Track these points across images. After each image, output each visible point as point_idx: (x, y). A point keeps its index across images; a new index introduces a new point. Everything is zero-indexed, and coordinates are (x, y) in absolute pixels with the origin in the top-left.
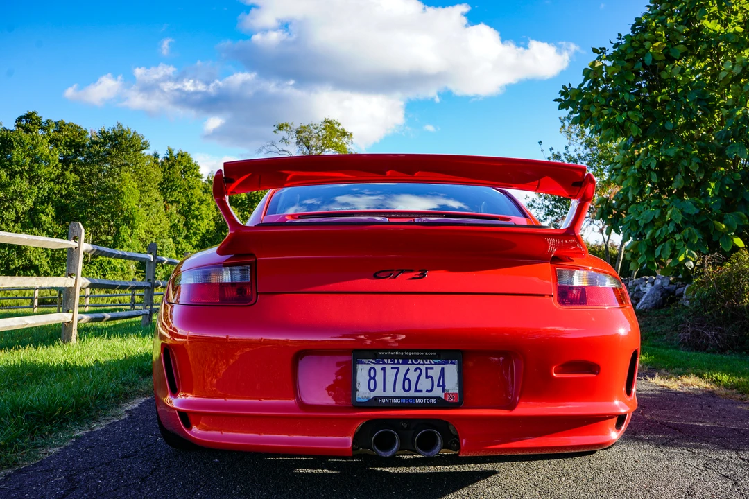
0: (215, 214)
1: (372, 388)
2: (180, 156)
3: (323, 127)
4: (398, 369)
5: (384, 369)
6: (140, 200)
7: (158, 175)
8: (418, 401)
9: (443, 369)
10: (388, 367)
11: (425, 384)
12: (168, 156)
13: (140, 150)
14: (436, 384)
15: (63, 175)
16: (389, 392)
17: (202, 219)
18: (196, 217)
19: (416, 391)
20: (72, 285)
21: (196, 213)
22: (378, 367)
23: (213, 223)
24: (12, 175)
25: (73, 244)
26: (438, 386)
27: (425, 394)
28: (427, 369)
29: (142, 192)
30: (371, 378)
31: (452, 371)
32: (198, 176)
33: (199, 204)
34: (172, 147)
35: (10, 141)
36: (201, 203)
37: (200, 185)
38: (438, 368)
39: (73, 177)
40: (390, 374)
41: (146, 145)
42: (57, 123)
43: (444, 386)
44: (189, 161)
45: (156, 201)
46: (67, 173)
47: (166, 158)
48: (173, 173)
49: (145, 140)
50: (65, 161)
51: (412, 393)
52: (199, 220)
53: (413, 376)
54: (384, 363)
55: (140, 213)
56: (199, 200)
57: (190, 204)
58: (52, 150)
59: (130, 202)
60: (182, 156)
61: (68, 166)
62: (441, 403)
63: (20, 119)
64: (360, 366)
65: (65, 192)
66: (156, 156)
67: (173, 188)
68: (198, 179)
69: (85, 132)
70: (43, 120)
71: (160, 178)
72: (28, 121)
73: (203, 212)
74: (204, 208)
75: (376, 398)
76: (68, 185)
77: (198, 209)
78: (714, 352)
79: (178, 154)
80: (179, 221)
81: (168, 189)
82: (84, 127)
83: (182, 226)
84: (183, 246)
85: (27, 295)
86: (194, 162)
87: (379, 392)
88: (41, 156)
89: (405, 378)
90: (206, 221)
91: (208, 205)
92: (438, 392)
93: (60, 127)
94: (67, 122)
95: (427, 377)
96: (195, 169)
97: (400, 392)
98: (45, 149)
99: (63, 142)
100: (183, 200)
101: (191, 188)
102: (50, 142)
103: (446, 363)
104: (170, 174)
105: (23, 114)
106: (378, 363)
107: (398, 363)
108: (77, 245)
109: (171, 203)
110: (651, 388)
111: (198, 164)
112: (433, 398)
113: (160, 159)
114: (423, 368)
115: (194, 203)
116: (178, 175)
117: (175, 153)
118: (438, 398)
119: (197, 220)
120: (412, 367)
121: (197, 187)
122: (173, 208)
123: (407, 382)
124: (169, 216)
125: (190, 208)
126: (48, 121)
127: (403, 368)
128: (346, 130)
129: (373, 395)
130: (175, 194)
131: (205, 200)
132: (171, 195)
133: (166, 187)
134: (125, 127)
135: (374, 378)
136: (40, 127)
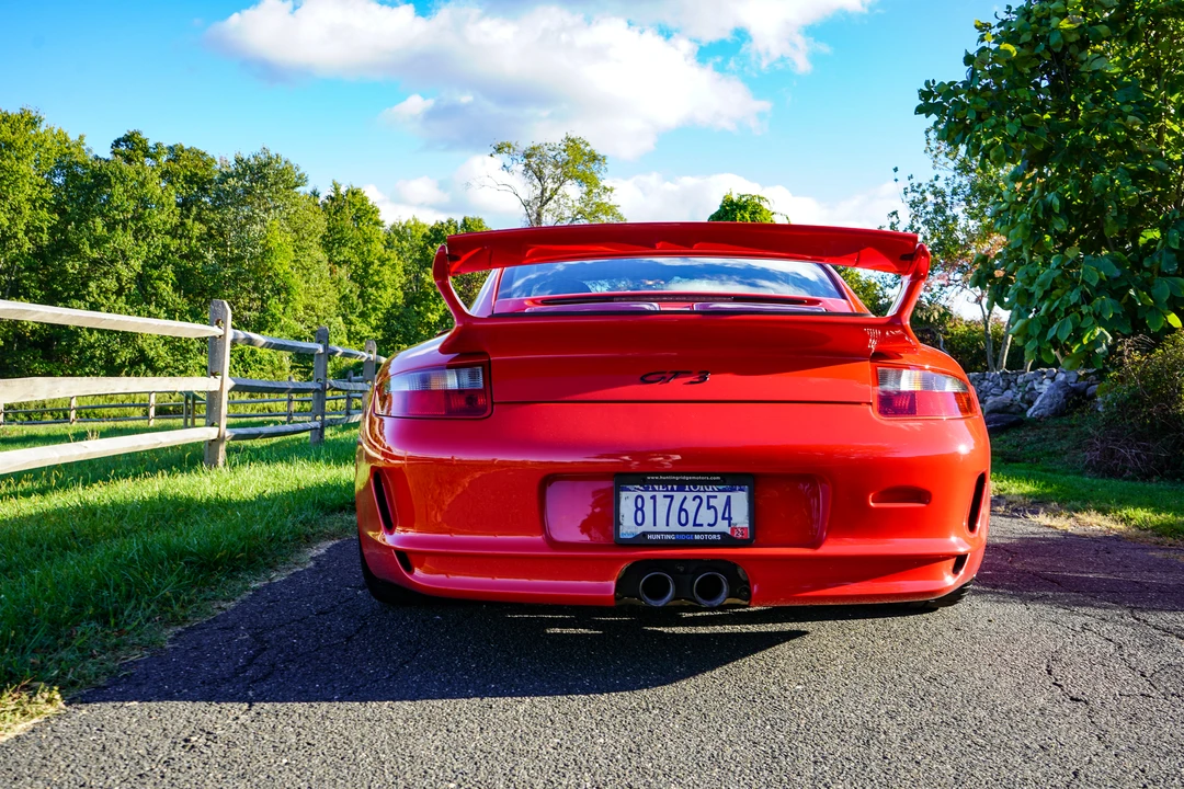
0: (403, 280)
1: (639, 521)
2: (350, 194)
3: (563, 147)
4: (672, 497)
5: (654, 498)
6: (296, 262)
7: (320, 224)
8: (697, 537)
9: (729, 497)
10: (659, 495)
11: (706, 516)
12: (333, 195)
13: (293, 188)
14: (720, 516)
15: (183, 224)
16: (661, 526)
17: (385, 287)
18: (375, 285)
19: (695, 525)
20: (218, 389)
21: (376, 278)
22: (647, 495)
23: (400, 293)
24: (111, 227)
25: (215, 331)
26: (723, 518)
27: (706, 529)
28: (708, 497)
29: (299, 249)
30: (638, 509)
31: (740, 500)
32: (377, 223)
33: (380, 266)
34: (338, 181)
35: (106, 175)
36: (382, 263)
37: (381, 237)
38: (722, 497)
39: (198, 229)
40: (662, 503)
41: (302, 180)
42: (171, 149)
43: (730, 519)
44: (364, 200)
45: (318, 262)
46: (189, 222)
47: (330, 198)
48: (342, 219)
49: (300, 172)
50: (185, 205)
51: (690, 528)
52: (380, 289)
53: (691, 506)
54: (654, 490)
55: (297, 281)
56: (379, 259)
57: (367, 265)
58: (166, 188)
59: (282, 264)
60: (354, 194)
61: (189, 210)
62: (727, 540)
63: (117, 143)
64: (623, 495)
65: (185, 250)
66: (315, 194)
67: (342, 242)
68: (377, 227)
69: (213, 160)
70: (151, 144)
71: (322, 229)
72: (130, 146)
73: (386, 277)
74: (386, 271)
75: (644, 534)
76: (191, 239)
77: (378, 272)
78: (1134, 479)
79: (348, 191)
80: (351, 291)
81: (334, 244)
82: (210, 153)
83: (355, 298)
84: (358, 328)
85: (137, 402)
86: (370, 203)
87: (648, 526)
88: (151, 197)
89: (681, 509)
90: (390, 290)
91: (393, 266)
92: (723, 526)
93: (176, 153)
94: (186, 147)
95: (709, 507)
96: (373, 212)
97: (675, 527)
98: (156, 187)
99: (181, 177)
100: (356, 259)
101: (368, 241)
102: (163, 176)
103: (732, 490)
104: (337, 220)
105: (122, 136)
106: (647, 490)
107: (672, 490)
108: (221, 332)
109: (339, 264)
110: (1031, 529)
111: (378, 205)
112: (716, 533)
113: (322, 198)
114: (704, 496)
115: (373, 263)
116: (349, 223)
117: (343, 190)
118: (723, 534)
119: (378, 288)
120: (690, 495)
121: (376, 240)
122: (343, 272)
123: (683, 514)
124: (337, 283)
125: (366, 271)
126: (157, 145)
127: (679, 496)
128: (597, 153)
129: (640, 530)
130: (346, 251)
131: (388, 260)
132: (339, 253)
133: (331, 242)
134: (272, 153)
135: (641, 509)
136: (147, 154)
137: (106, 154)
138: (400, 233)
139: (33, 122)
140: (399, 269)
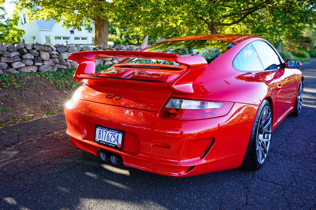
1: (99, 137)
4: (106, 132)
5: (103, 131)
8: (110, 145)
9: (118, 135)
10: (104, 131)
11: (113, 139)
16: (103, 140)
19: (110, 141)
22: (102, 130)
26: (117, 141)
27: (112, 143)
28: (114, 134)
30: (99, 134)
31: (120, 136)
38: (117, 134)
40: (104, 133)
43: (118, 141)
53: (110, 135)
54: (103, 129)
62: (116, 147)
64: (97, 129)
75: (100, 141)
87: (101, 139)
92: (116, 143)
95: (114, 137)
97: (106, 141)
103: (119, 133)
107: (107, 130)
112: (114, 145)
114: (113, 133)
120: (110, 132)
123: (108, 137)
127: (108, 132)
129: (99, 139)
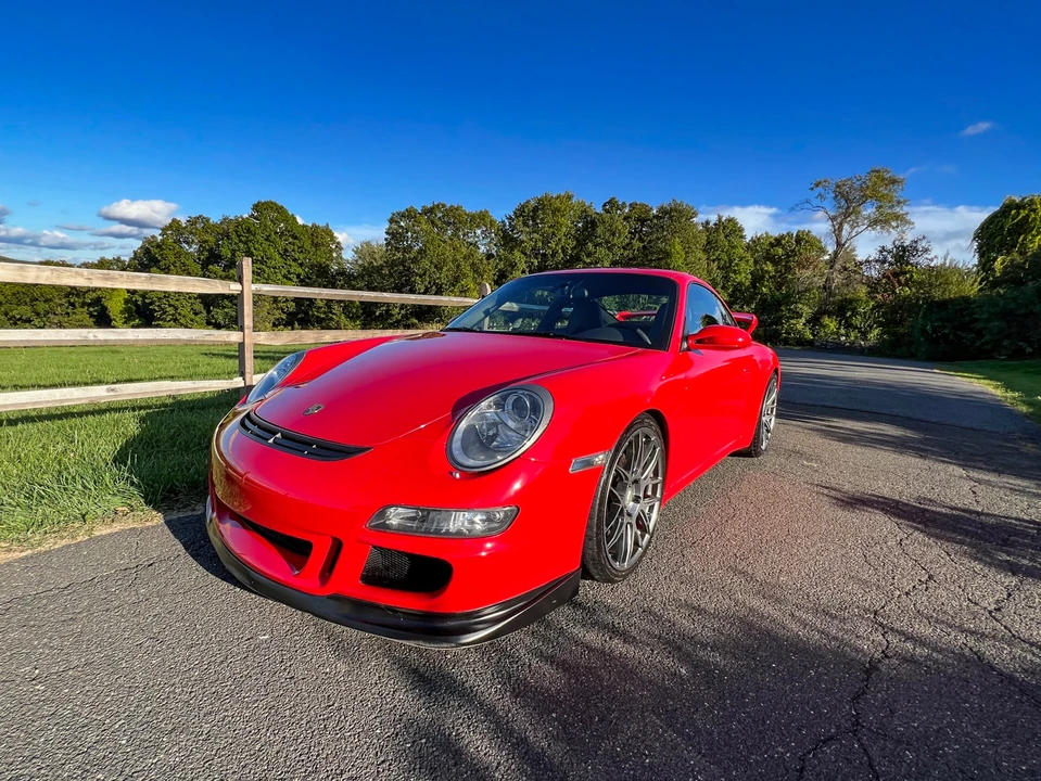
0: (752, 269)
2: (728, 221)
6: (685, 260)
7: (704, 239)
12: (717, 222)
13: (690, 219)
15: (631, 243)
17: (740, 273)
18: (735, 272)
21: (736, 268)
23: (749, 276)
29: (687, 253)
32: (742, 237)
33: (739, 261)
34: (721, 216)
35: (596, 221)
36: (741, 260)
37: (743, 245)
39: (637, 244)
41: (695, 214)
44: (736, 224)
45: (700, 259)
46: (634, 242)
47: (715, 224)
49: (694, 210)
50: (633, 233)
52: (737, 274)
56: (739, 257)
57: (731, 261)
58: (625, 225)
59: (677, 261)
60: (730, 221)
61: (635, 236)
63: (605, 205)
66: (707, 223)
67: (716, 249)
68: (741, 240)
69: (651, 209)
70: (620, 203)
71: (705, 241)
72: (611, 205)
73: (742, 267)
74: (743, 264)
77: (737, 265)
79: (726, 220)
80: (718, 275)
81: (711, 250)
82: (650, 206)
86: (739, 225)
90: (743, 275)
91: (747, 261)
94: (639, 203)
96: (740, 231)
98: (620, 224)
99: (634, 218)
100: (725, 258)
101: (734, 247)
102: (625, 219)
111: (743, 226)
113: (711, 224)
115: (735, 260)
116: (722, 237)
117: (723, 219)
121: (740, 247)
122: (715, 265)
124: (709, 272)
125: (730, 264)
130: (717, 253)
131: (745, 257)
132: (714, 255)
133: (709, 248)
136: (618, 209)
137: (599, 210)
138: (756, 241)
139: (570, 198)
140: (751, 262)
